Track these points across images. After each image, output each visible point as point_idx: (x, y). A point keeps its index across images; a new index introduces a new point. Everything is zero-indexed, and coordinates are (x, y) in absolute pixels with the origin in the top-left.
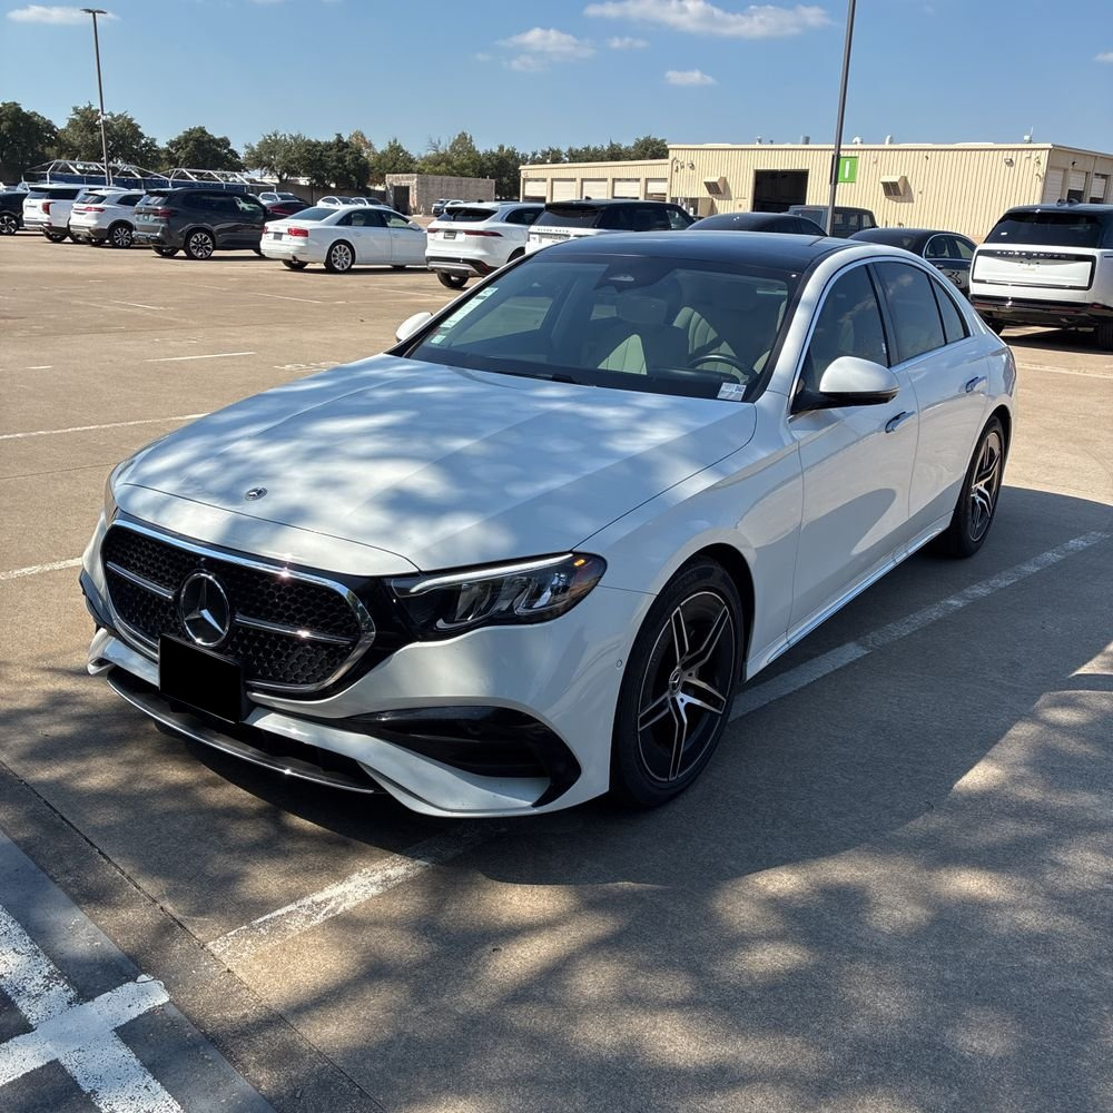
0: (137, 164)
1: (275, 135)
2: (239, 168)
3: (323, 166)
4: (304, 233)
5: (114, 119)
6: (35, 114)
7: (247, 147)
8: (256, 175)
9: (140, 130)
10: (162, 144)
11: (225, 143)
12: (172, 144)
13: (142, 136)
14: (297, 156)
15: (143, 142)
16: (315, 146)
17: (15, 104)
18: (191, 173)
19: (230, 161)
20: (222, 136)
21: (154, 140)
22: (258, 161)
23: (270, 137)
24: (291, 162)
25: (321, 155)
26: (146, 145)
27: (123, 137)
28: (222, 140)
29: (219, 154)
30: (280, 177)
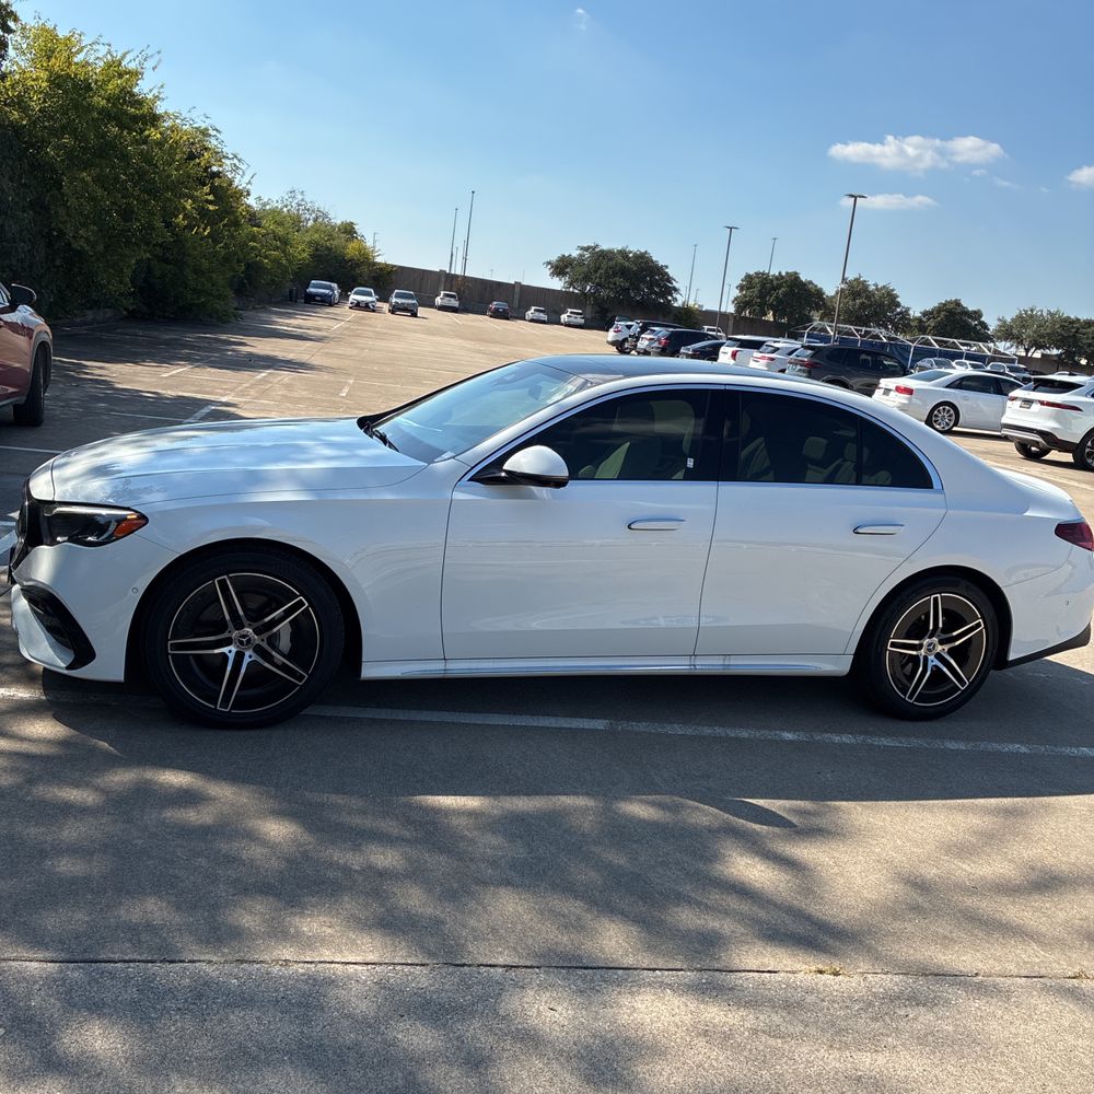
0: (886, 328)
1: (1032, 311)
2: (986, 338)
3: (1075, 344)
4: (909, 391)
5: (877, 289)
6: (811, 282)
7: (999, 320)
8: (1002, 346)
9: (898, 299)
10: (916, 312)
11: (977, 315)
12: (925, 314)
13: (898, 305)
14: (1048, 331)
15: (898, 310)
16: (1072, 322)
17: (796, 273)
18: (935, 341)
19: (977, 332)
20: (975, 309)
21: (908, 309)
22: (1007, 333)
23: (1026, 312)
24: (1042, 336)
25: (1077, 332)
26: (898, 314)
27: (881, 305)
28: (975, 312)
29: (969, 325)
30: (1027, 351)
